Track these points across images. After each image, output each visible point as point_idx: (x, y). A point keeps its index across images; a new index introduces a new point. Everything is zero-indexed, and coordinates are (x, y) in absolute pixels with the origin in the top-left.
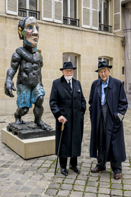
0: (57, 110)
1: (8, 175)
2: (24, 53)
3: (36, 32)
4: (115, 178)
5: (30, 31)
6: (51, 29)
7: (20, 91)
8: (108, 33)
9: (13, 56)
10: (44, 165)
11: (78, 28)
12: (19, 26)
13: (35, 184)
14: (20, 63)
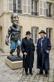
0: (23, 50)
1: (5, 75)
2: (13, 28)
3: (17, 19)
4: (46, 77)
5: (15, 19)
6: (26, 18)
7: (11, 43)
8: (50, 18)
9: (9, 30)
10: (19, 72)
11: (38, 16)
12: (11, 17)
13: (15, 78)
14: (11, 32)
